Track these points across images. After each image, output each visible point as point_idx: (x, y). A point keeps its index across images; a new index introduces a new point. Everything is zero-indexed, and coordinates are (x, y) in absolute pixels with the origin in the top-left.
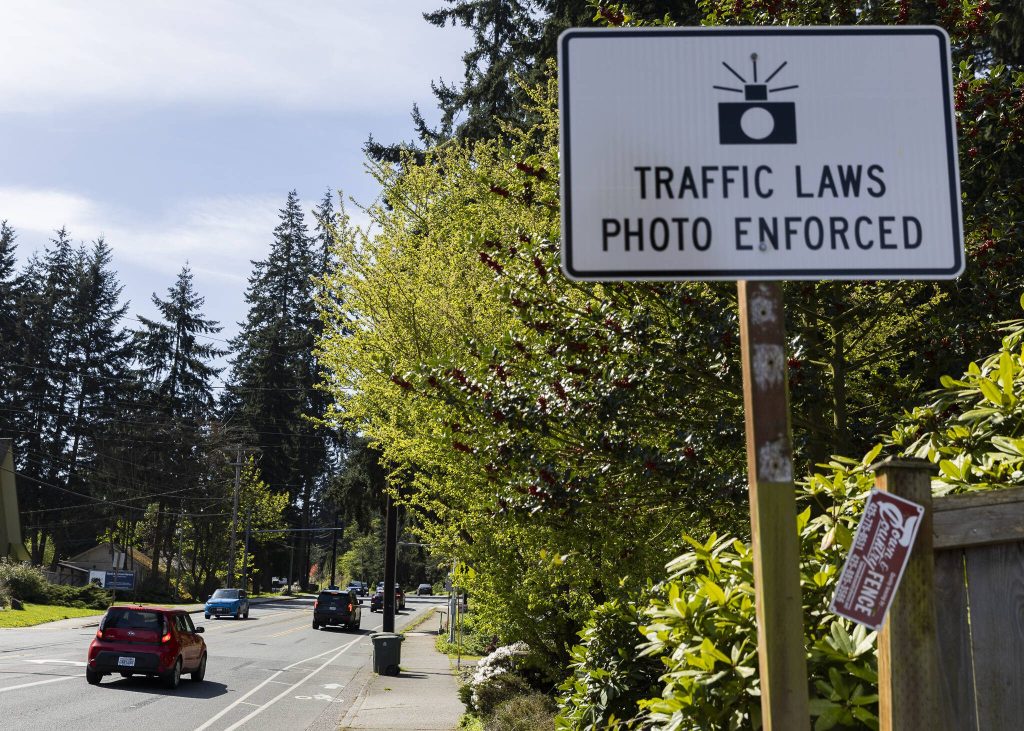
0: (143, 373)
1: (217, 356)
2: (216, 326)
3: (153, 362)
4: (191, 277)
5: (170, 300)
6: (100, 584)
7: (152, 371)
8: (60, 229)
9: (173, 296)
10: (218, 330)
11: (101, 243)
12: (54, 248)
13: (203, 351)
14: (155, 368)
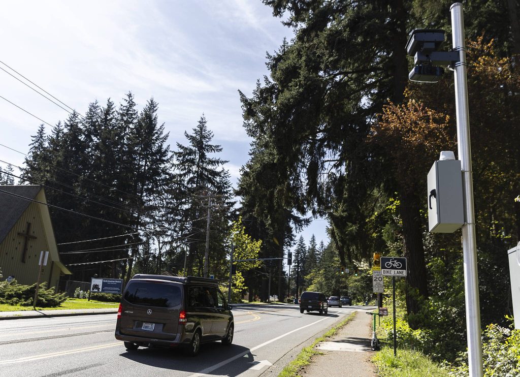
0: (181, 175)
1: (220, 164)
2: (220, 148)
3: (185, 169)
4: (205, 122)
5: (194, 135)
6: (99, 289)
7: (185, 175)
8: (128, 93)
9: (196, 133)
10: (221, 150)
11: (152, 101)
12: (126, 104)
13: (212, 162)
14: (186, 173)
